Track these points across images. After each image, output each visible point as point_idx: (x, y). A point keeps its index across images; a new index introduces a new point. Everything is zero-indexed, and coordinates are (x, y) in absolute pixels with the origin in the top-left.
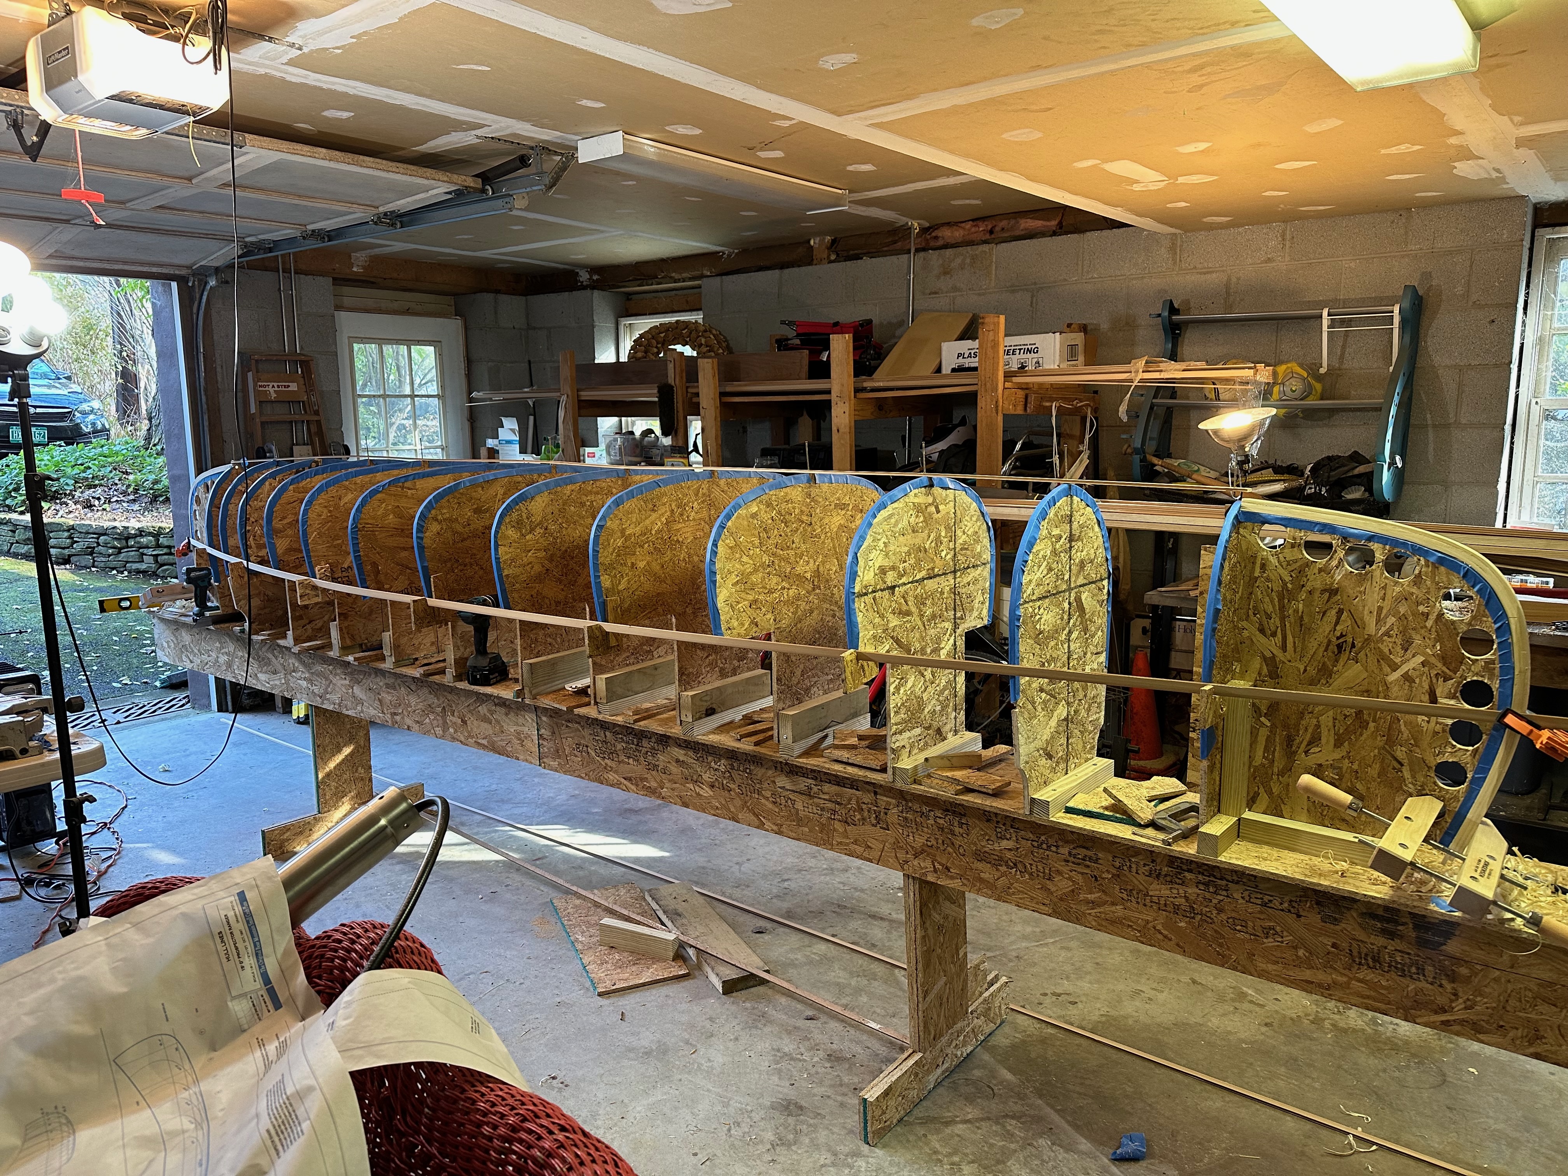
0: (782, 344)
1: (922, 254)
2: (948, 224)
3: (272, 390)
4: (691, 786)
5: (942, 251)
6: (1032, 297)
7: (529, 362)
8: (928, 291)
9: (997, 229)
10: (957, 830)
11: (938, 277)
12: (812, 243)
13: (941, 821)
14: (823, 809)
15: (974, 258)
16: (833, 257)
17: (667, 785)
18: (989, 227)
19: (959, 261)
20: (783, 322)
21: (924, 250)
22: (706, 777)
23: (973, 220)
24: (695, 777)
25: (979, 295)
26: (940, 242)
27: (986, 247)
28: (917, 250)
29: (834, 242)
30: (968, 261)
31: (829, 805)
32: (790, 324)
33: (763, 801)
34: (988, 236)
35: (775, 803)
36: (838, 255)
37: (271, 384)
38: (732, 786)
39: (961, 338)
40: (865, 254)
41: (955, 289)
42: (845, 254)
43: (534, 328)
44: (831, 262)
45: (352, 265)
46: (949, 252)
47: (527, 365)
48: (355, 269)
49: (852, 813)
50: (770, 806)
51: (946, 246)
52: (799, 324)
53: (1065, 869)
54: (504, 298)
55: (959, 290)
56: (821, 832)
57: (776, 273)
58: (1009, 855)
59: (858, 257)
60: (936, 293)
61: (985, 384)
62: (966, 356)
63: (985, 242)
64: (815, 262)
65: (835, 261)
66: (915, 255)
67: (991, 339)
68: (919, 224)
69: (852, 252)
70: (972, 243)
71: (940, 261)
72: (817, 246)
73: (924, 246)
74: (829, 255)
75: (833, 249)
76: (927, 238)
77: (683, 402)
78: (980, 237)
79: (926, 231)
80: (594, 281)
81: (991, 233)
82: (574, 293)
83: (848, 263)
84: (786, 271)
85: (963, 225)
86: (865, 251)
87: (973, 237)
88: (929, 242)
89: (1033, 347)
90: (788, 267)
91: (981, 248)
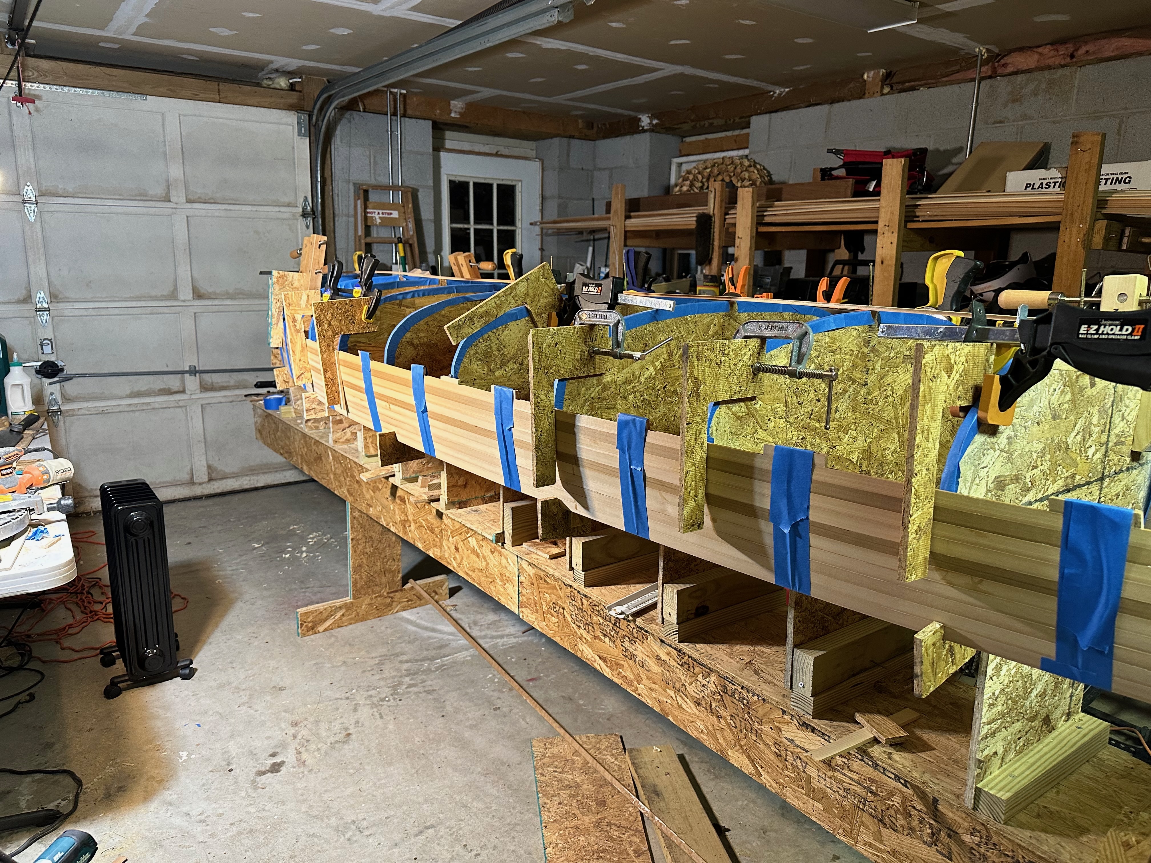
0: (826, 174)
1: (988, 81)
2: (1021, 49)
3: (377, 217)
4: (672, 693)
5: (1012, 78)
6: (1120, 124)
7: (593, 199)
8: (992, 120)
9: (1081, 52)
11: (1005, 105)
12: (865, 76)
14: (846, 790)
15: (1051, 83)
16: (886, 90)
17: (645, 681)
18: (1071, 50)
19: (1031, 87)
20: (830, 151)
21: (990, 77)
22: (691, 689)
23: (1051, 44)
24: (677, 685)
25: (1054, 122)
26: (1010, 69)
27: (1067, 71)
28: (982, 79)
29: (888, 76)
30: (1043, 86)
31: (858, 789)
32: (837, 152)
33: (762, 746)
34: (1068, 60)
35: (779, 756)
36: (892, 88)
37: (377, 211)
38: (722, 712)
39: (1030, 167)
40: (921, 86)
41: (1025, 117)
42: (901, 87)
43: (599, 169)
44: (883, 95)
45: (450, 111)
46: (1020, 78)
47: (591, 202)
48: (453, 115)
49: (892, 812)
50: (772, 757)
51: (1016, 73)
52: (846, 153)
54: (575, 142)
55: (1031, 118)
56: (842, 818)
57: (826, 108)
59: (913, 89)
60: (1000, 122)
61: (1072, 215)
62: (1036, 186)
63: (1063, 66)
64: (867, 95)
65: (887, 94)
66: (979, 83)
67: (1086, 160)
68: (988, 50)
69: (907, 84)
70: (1049, 68)
71: (1009, 88)
72: (871, 79)
73: (990, 73)
74: (882, 88)
75: (888, 82)
76: (993, 65)
77: (720, 232)
78: (1058, 61)
79: (994, 58)
80: (653, 125)
81: (1072, 56)
82: (635, 136)
83: (903, 94)
84: (836, 105)
85: (1040, 50)
86: (923, 82)
87: (1051, 62)
88: (994, 70)
89: (1125, 176)
90: (838, 102)
91: (1061, 72)
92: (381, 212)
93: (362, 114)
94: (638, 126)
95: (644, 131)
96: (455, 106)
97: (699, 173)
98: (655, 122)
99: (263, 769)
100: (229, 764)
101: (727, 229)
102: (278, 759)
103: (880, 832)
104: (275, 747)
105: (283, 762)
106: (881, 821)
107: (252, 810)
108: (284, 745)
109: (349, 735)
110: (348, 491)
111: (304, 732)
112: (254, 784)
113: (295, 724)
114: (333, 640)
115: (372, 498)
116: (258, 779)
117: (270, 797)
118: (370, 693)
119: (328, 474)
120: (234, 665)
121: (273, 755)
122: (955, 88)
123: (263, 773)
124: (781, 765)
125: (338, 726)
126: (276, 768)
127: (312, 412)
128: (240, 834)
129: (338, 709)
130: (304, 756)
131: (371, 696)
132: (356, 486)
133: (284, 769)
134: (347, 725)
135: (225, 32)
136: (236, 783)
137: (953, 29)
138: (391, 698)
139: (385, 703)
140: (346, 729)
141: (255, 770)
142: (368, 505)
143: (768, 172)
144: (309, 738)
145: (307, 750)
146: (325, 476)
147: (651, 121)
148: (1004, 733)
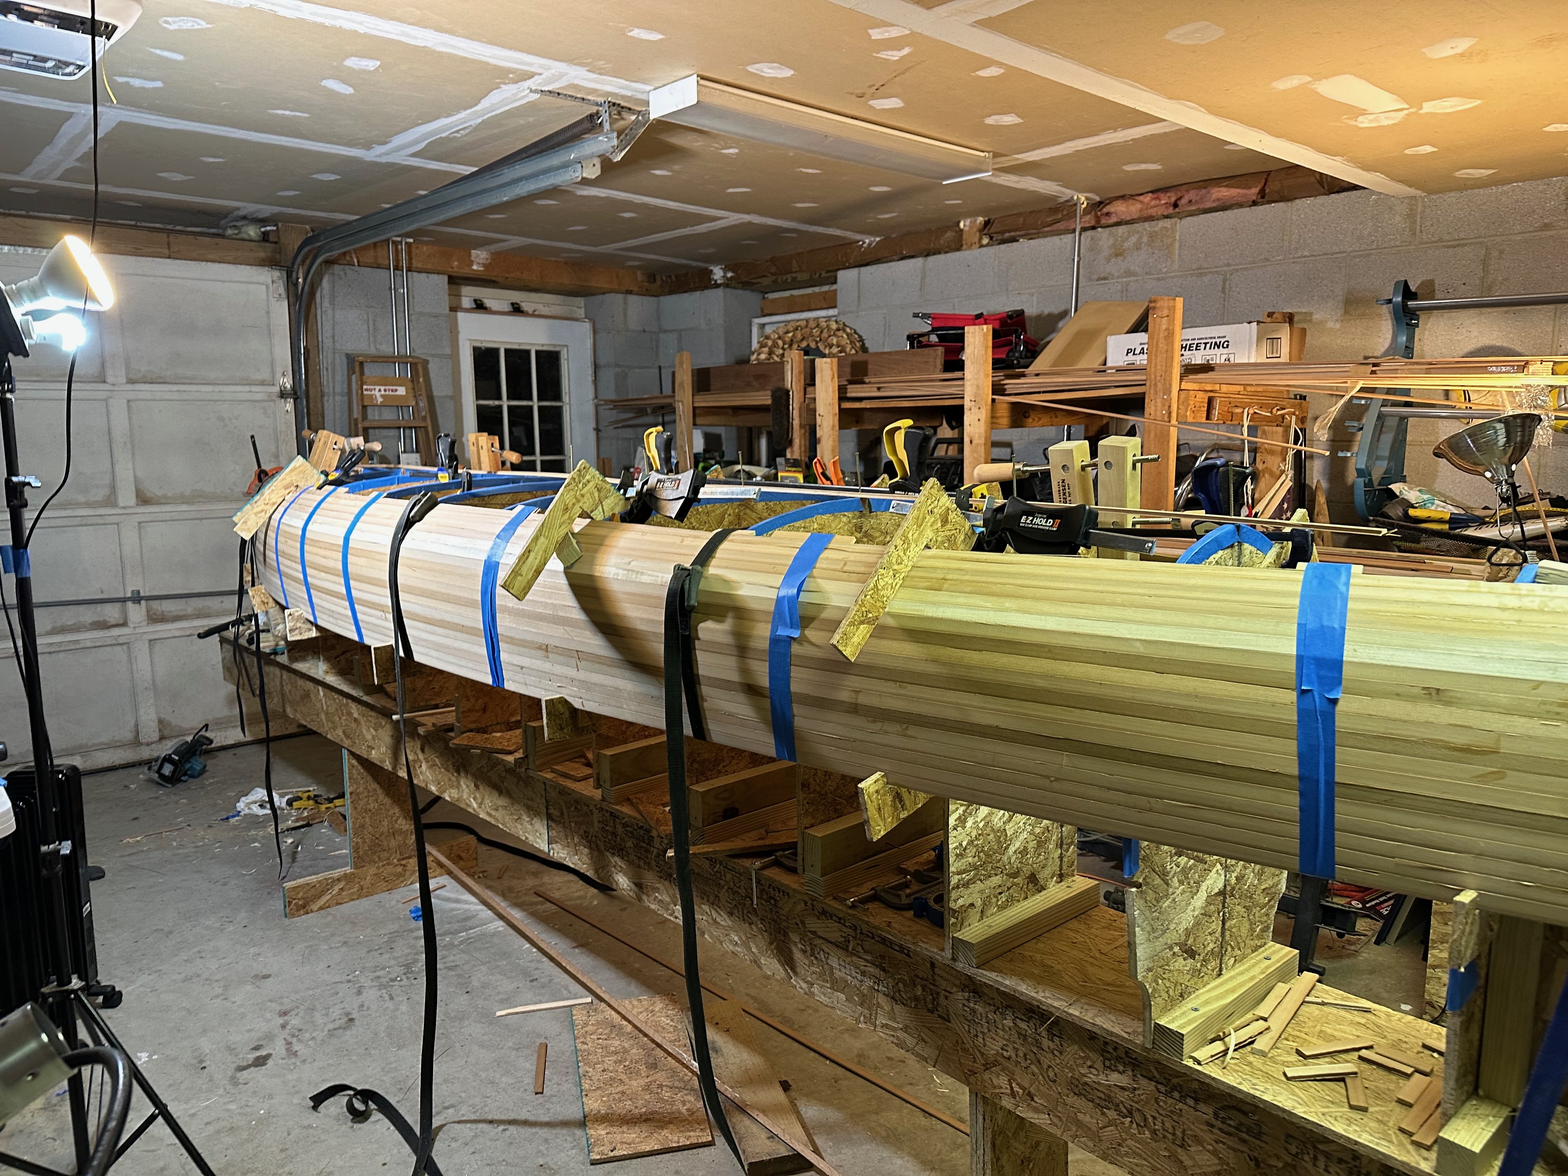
0: (914, 339)
1: (1089, 233)
2: (1122, 197)
3: (377, 394)
5: (1114, 229)
6: (1224, 281)
7: (660, 368)
8: (1095, 277)
9: (1184, 201)
10: (1046, 1043)
11: (1108, 261)
12: (962, 225)
13: (1023, 1025)
14: (862, 973)
15: (1152, 236)
16: (985, 241)
18: (1173, 199)
19: (1134, 239)
20: (916, 315)
21: (1093, 228)
23: (1152, 192)
25: (1158, 279)
26: (1113, 219)
27: (1167, 223)
28: (1084, 229)
29: (987, 223)
30: (1145, 239)
31: (871, 969)
32: (925, 316)
34: (1171, 210)
36: (991, 238)
37: (378, 388)
39: (1131, 330)
40: (1022, 236)
41: (1129, 273)
42: (1000, 237)
43: (666, 331)
44: (981, 246)
45: (471, 263)
46: (1121, 229)
47: (657, 371)
48: (475, 267)
49: (901, 986)
51: (1118, 224)
52: (934, 317)
53: (1208, 1137)
54: (632, 298)
55: (1135, 274)
56: (861, 1005)
57: (921, 261)
58: (1122, 1096)
59: (1014, 240)
60: (1105, 279)
61: (1155, 385)
62: (1137, 352)
63: (1167, 217)
64: (965, 247)
65: (987, 245)
66: (1080, 235)
67: (1164, 327)
68: (1087, 198)
69: (1007, 235)
70: (1151, 218)
71: (1111, 241)
72: (967, 229)
73: (1093, 223)
74: (981, 239)
75: (986, 231)
76: (1096, 214)
77: (800, 409)
78: (1161, 211)
79: (1096, 207)
80: (728, 279)
81: (1175, 205)
82: (706, 292)
83: (1003, 247)
84: (931, 259)
85: (1141, 198)
86: (1023, 233)
87: (1153, 212)
88: (1098, 220)
89: (1223, 340)
90: (934, 254)
91: (1162, 223)
92: (382, 388)
93: (357, 268)
94: (710, 280)
95: (717, 286)
96: (478, 256)
97: (779, 338)
98: (729, 275)
99: (245, 1064)
100: (201, 1061)
101: (808, 405)
102: (263, 1053)
103: (893, 1009)
104: (259, 1039)
105: (269, 1056)
106: (893, 998)
107: (232, 1107)
108: (270, 1037)
109: (352, 1020)
110: (344, 733)
111: (295, 1021)
112: (234, 1081)
113: (285, 1014)
114: (330, 918)
115: (373, 737)
116: (239, 1075)
117: (255, 1092)
118: (377, 974)
119: (318, 715)
120: (203, 955)
121: (257, 1048)
122: (1056, 240)
123: (244, 1068)
124: (807, 962)
125: (338, 1012)
126: (260, 1062)
127: (297, 632)
128: (218, 1132)
129: (337, 993)
130: (296, 1047)
131: (379, 977)
132: (354, 725)
133: (270, 1063)
134: (348, 1010)
135: (178, 177)
136: (211, 1080)
137: (1042, 178)
138: (404, 977)
139: (396, 983)
140: (348, 1014)
141: (235, 1065)
142: (369, 747)
143: (860, 336)
144: (300, 1027)
145: (299, 1041)
146: (314, 717)
147: (725, 273)
148: (979, 886)
